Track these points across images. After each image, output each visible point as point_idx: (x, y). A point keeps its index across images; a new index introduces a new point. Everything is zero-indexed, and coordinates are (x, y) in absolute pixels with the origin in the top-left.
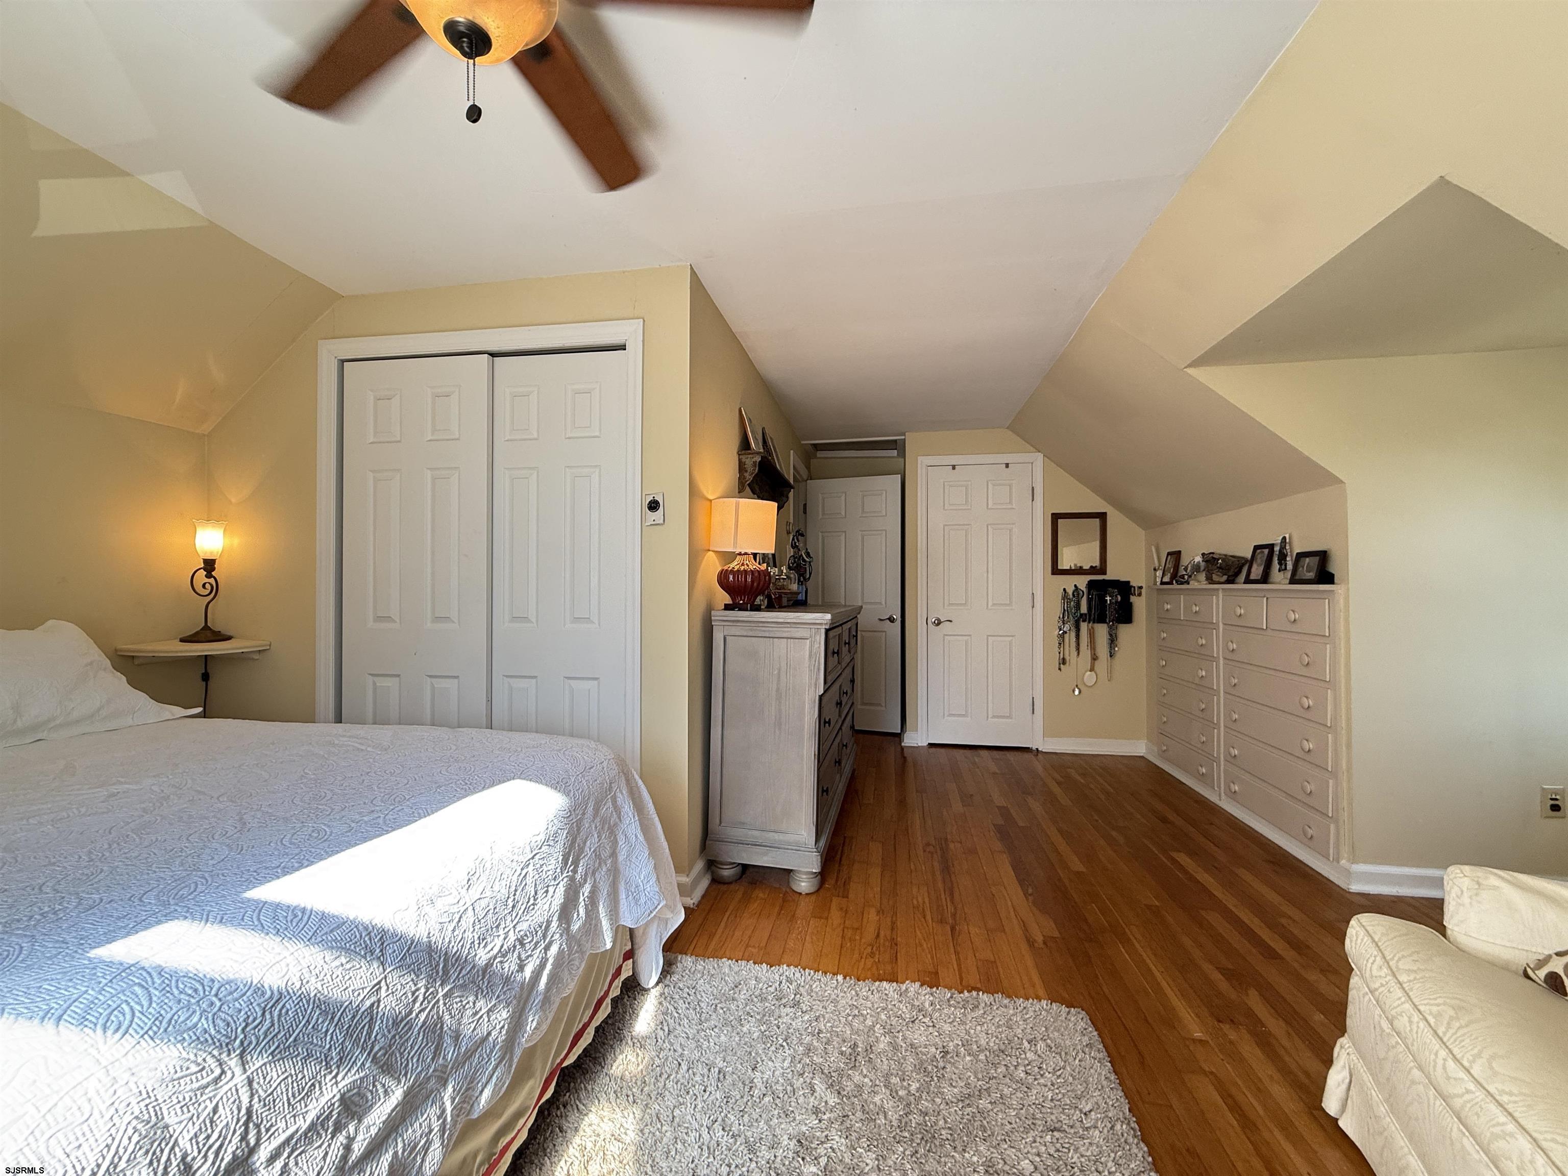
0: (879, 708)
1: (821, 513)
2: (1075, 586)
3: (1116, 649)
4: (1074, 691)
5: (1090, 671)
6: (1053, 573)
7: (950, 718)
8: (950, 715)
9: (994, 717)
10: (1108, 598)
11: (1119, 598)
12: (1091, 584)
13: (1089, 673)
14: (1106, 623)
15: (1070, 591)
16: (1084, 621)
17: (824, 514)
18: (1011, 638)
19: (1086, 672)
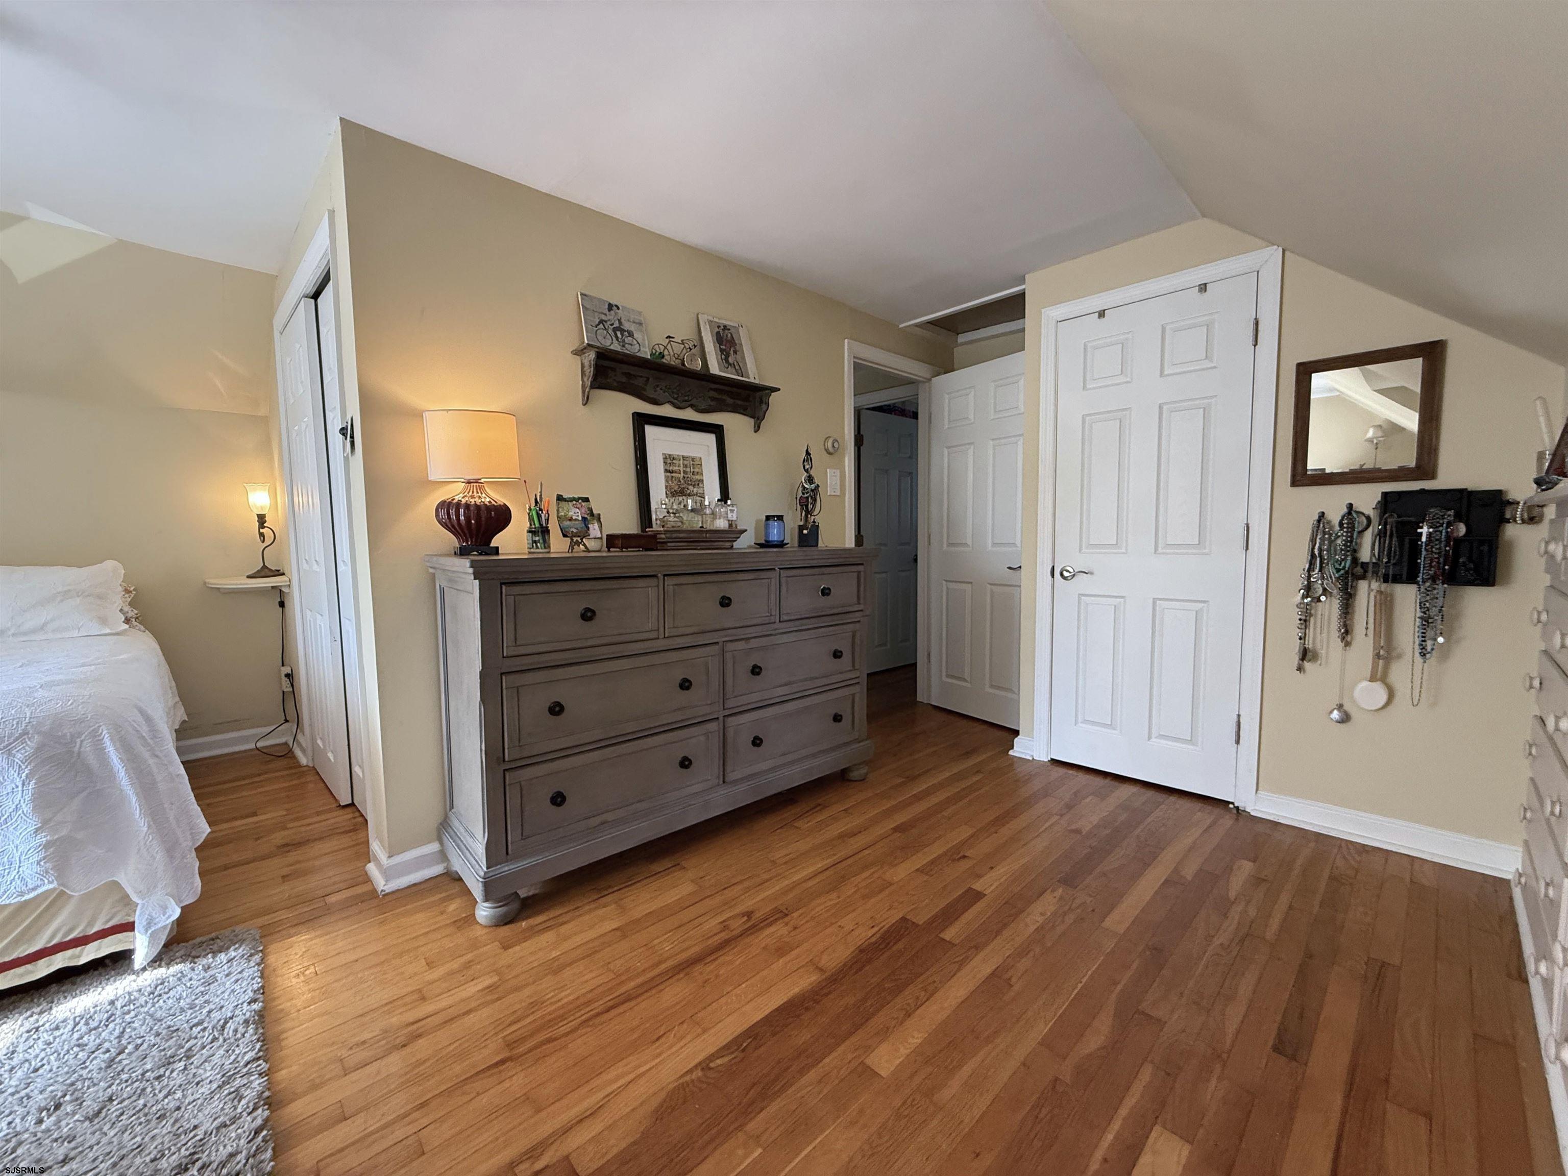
0: (1009, 695)
1: (946, 420)
2: (1350, 506)
3: (1441, 640)
4: (1331, 712)
5: (1372, 679)
6: (1295, 483)
7: (1084, 725)
8: (1085, 721)
9: (1161, 736)
10: (1425, 530)
11: (1462, 529)
12: (1388, 502)
13: (1365, 684)
14: (1417, 583)
15: (1335, 516)
16: (1363, 577)
17: (950, 421)
18: (1201, 605)
19: (1360, 681)
